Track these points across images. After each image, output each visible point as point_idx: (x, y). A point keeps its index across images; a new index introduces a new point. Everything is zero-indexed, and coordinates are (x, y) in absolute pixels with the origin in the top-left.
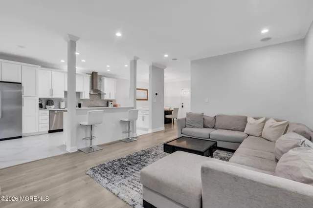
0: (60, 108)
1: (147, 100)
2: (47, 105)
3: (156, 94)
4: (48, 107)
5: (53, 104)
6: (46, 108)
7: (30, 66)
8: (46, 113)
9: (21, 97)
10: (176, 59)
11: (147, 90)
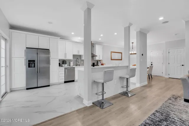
0: (70, 66)
1: (121, 60)
2: (63, 64)
3: (142, 55)
4: (63, 65)
5: (66, 64)
6: (62, 66)
7: (53, 38)
8: (63, 70)
9: (49, 58)
10: (167, 22)
11: (121, 53)
